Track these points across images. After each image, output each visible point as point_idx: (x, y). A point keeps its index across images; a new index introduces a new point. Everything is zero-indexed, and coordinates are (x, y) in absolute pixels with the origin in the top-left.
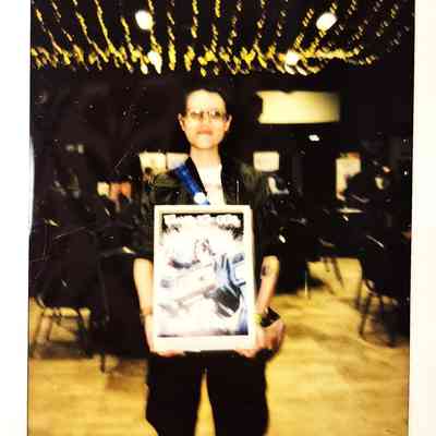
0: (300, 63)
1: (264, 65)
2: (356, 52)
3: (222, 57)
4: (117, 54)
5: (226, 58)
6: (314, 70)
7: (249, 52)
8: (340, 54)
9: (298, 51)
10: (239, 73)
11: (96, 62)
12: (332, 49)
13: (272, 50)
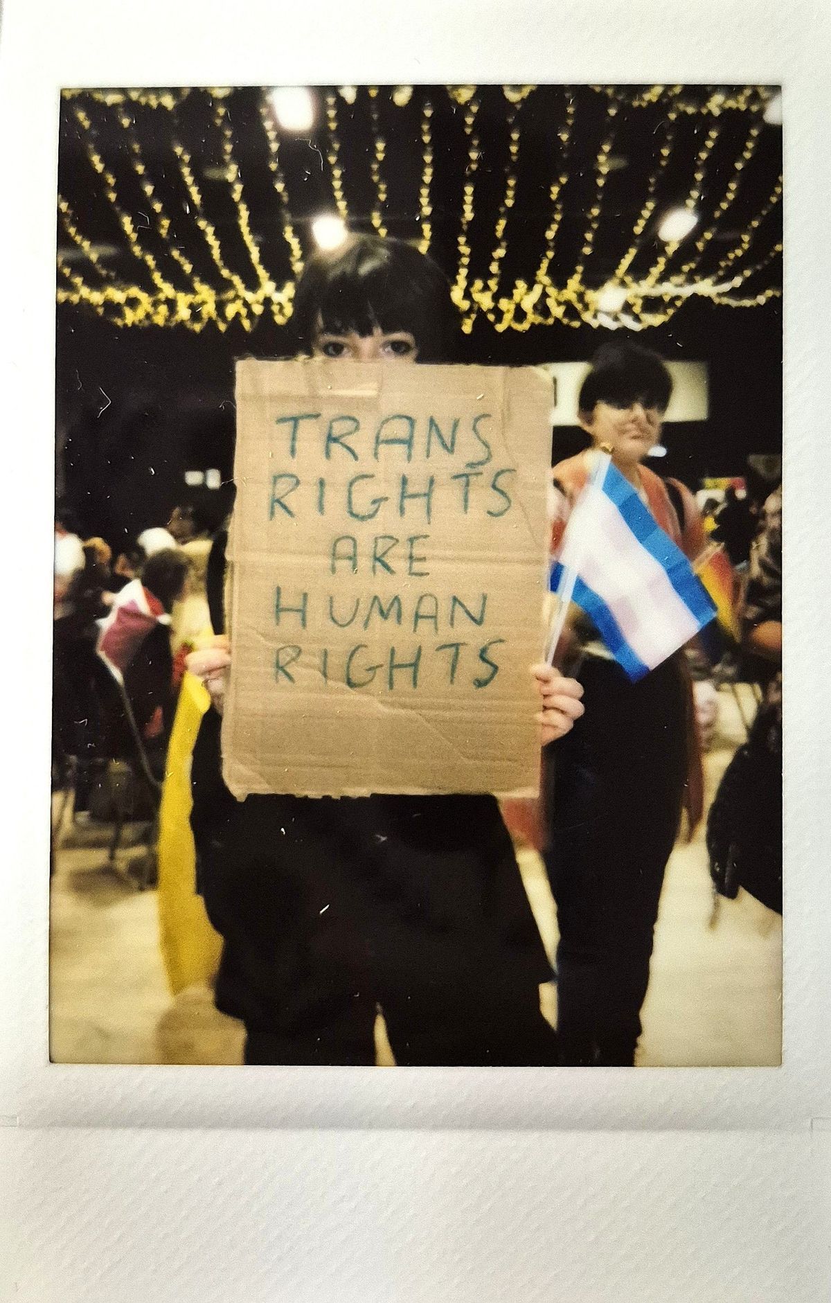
0: (627, 308)
1: (558, 311)
2: (737, 281)
3: (477, 296)
4: (277, 297)
5: (485, 301)
6: (656, 320)
7: (530, 288)
8: (705, 287)
9: (623, 283)
10: (510, 329)
11: (238, 314)
12: (691, 280)
13: (574, 283)
